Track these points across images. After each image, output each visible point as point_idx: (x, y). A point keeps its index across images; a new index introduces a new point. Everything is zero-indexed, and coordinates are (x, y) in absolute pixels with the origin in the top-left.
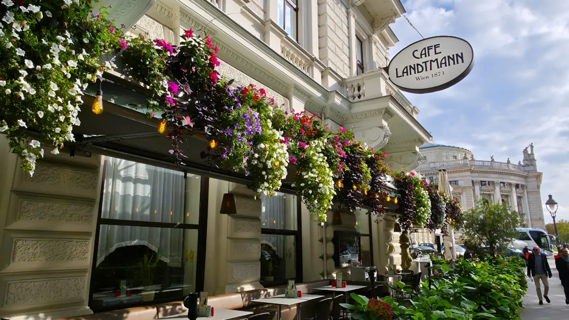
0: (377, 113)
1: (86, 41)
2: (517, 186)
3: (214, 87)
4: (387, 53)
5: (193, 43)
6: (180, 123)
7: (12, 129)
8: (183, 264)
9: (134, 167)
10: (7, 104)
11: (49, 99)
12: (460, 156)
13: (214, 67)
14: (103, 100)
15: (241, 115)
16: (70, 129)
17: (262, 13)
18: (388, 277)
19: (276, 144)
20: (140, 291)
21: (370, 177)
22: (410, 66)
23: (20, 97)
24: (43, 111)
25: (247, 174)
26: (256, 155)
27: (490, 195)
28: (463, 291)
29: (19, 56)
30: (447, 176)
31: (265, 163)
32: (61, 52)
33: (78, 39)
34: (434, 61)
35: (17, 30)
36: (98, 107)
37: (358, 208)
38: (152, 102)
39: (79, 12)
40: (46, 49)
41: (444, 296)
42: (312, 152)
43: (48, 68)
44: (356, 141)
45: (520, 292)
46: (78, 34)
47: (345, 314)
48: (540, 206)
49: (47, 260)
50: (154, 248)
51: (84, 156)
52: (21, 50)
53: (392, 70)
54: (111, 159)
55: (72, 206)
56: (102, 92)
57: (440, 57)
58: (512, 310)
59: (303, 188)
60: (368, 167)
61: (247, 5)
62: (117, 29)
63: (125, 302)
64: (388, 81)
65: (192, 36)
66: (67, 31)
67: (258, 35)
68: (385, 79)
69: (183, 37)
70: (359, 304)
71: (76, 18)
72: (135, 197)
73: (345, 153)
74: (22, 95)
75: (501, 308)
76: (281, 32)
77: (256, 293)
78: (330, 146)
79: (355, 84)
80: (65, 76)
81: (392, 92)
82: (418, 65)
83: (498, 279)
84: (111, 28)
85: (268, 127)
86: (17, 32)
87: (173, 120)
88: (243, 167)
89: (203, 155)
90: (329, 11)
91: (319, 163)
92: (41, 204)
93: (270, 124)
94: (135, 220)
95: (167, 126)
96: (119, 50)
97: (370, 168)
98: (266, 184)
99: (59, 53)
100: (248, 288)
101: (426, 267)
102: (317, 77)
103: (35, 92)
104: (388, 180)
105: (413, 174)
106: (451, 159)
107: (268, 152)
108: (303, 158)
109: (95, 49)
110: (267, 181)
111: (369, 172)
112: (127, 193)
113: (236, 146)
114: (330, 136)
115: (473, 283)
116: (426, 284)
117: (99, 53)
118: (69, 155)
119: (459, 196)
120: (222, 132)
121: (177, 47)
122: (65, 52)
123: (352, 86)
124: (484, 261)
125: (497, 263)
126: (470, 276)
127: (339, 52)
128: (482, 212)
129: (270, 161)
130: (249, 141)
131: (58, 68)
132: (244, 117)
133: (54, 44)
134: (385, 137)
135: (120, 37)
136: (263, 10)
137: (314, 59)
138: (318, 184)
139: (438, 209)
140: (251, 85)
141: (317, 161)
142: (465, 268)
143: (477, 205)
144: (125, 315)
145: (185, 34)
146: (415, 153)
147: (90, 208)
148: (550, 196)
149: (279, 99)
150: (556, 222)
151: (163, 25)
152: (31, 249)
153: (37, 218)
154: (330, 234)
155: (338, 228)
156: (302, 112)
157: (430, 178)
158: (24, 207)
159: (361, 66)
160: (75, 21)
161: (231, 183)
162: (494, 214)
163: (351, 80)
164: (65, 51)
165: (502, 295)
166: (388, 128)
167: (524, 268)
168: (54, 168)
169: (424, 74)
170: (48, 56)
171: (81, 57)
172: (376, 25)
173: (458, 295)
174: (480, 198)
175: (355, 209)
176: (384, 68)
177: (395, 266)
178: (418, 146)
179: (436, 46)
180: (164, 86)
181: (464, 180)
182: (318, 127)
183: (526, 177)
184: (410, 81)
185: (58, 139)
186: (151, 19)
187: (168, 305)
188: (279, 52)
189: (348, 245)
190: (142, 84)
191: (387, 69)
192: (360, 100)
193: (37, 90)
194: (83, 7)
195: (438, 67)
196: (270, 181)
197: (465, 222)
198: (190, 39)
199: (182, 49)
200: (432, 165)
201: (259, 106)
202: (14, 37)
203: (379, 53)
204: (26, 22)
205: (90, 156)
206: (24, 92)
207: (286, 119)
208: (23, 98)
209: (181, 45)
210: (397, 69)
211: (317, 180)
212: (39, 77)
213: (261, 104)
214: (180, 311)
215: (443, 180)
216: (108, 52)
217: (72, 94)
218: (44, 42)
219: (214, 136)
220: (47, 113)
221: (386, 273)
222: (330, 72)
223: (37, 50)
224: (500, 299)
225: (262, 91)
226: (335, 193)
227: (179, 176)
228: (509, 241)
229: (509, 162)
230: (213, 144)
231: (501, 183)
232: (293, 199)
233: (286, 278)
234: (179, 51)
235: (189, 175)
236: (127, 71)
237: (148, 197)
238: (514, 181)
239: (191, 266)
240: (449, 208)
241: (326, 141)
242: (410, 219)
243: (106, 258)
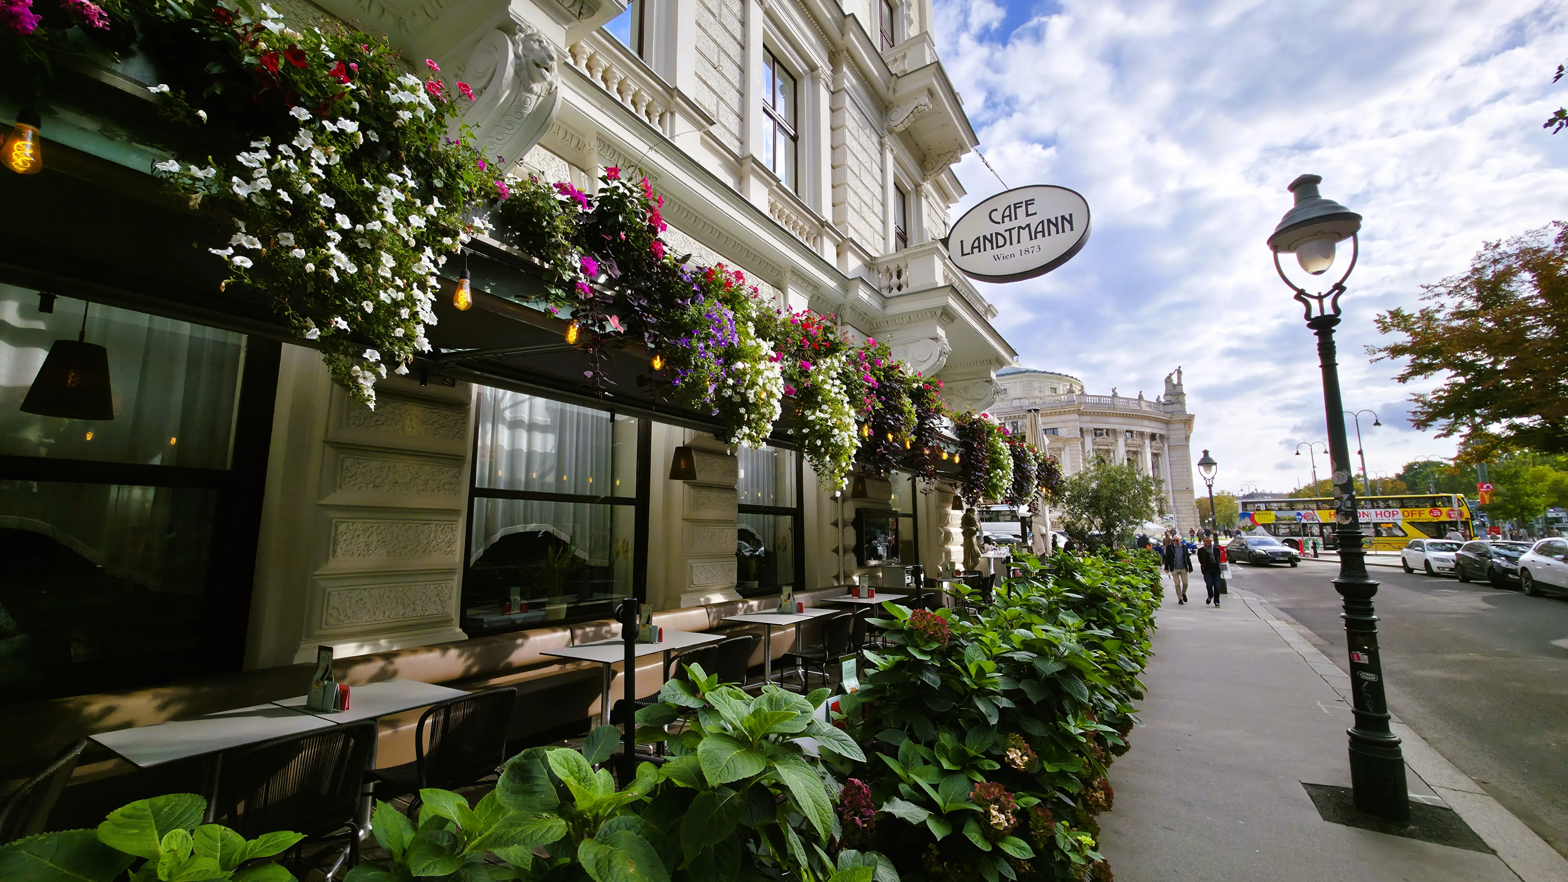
0: (929, 315)
1: (438, 183)
2: (1153, 437)
3: (658, 267)
4: (946, 214)
5: (621, 190)
6: (602, 327)
7: (324, 334)
8: (612, 563)
9: (527, 404)
10: (309, 291)
11: (381, 280)
12: (1062, 389)
13: (657, 233)
14: (472, 288)
15: (704, 313)
16: (420, 330)
17: (738, 144)
18: (942, 582)
19: (762, 362)
20: (543, 605)
21: (916, 420)
22: (985, 237)
23: (332, 278)
24: (372, 301)
25: (716, 412)
26: (730, 381)
27: (1108, 451)
28: (1062, 601)
29: (326, 207)
30: (1040, 420)
31: (744, 394)
32: (397, 203)
33: (426, 180)
34: (1024, 229)
35: (320, 162)
36: (464, 298)
37: (893, 471)
38: (553, 292)
39: (424, 133)
40: (372, 197)
41: (1032, 609)
42: (821, 378)
43: (376, 228)
44: (894, 360)
45: (1152, 603)
46: (424, 171)
47: (873, 639)
48: (1189, 470)
49: (388, 554)
50: (565, 537)
51: (444, 384)
52: (328, 197)
53: (954, 243)
54: (488, 390)
55: (427, 468)
56: (469, 273)
57: (1034, 221)
58: (1139, 630)
59: (806, 436)
60: (912, 404)
61: (712, 129)
62: (491, 165)
63: (519, 622)
64: (948, 262)
65: (619, 179)
66: (405, 166)
67: (730, 182)
68: (943, 257)
69: (604, 179)
70: (897, 618)
71: (419, 143)
72: (530, 454)
73: (875, 379)
74: (333, 274)
75: (1121, 626)
76: (768, 176)
77: (730, 607)
78: (851, 368)
79: (893, 268)
80: (406, 244)
81: (954, 279)
82: (997, 234)
83: (1117, 583)
84: (481, 164)
85: (748, 334)
86: (319, 166)
87: (590, 322)
88: (708, 401)
89: (641, 381)
90: (849, 140)
91: (833, 395)
92: (375, 464)
93: (752, 331)
94: (531, 490)
95: (580, 332)
96: (494, 201)
97: (915, 406)
98: (746, 430)
99: (393, 204)
100: (717, 598)
101: (1003, 563)
102: (829, 253)
103: (356, 270)
104: (945, 426)
105: (985, 416)
106: (1048, 392)
107: (749, 376)
108: (807, 388)
109: (455, 198)
110: (748, 423)
111: (914, 410)
112: (516, 447)
113: (696, 365)
114: (851, 352)
115: (1079, 588)
116: (1003, 590)
117: (462, 204)
118: (419, 382)
119: (1058, 452)
120: (672, 341)
121: (593, 198)
122: (403, 203)
123: (888, 269)
124: (1095, 555)
125: (1117, 558)
126: (1073, 577)
127: (866, 212)
128: (1096, 478)
129: (753, 392)
130: (718, 357)
131: (393, 230)
132: (710, 316)
133: (383, 188)
134: (940, 356)
135: (495, 179)
136: (738, 139)
137: (823, 224)
138: (832, 428)
139: (1024, 473)
140: (719, 264)
141: (830, 391)
142: (1066, 564)
143: (1088, 466)
144: (519, 641)
145: (606, 174)
146: (990, 381)
147: (456, 470)
148: (1206, 453)
149: (766, 291)
150: (1214, 494)
151: (570, 163)
152: (362, 537)
153: (371, 486)
154: (850, 515)
155: (862, 504)
156: (804, 312)
157: (1013, 423)
158: (347, 469)
159: (903, 237)
160: (418, 149)
161: (686, 429)
162: (1114, 480)
163: (883, 260)
164: (403, 199)
165: (1124, 606)
166: (946, 341)
167: (1158, 567)
168: (395, 405)
169: (1007, 250)
170: (375, 208)
171: (431, 210)
172: (929, 166)
173: (1054, 606)
174: (1092, 455)
175: (889, 472)
176: (941, 240)
177: (953, 564)
178: (995, 371)
179: (1029, 203)
180: (573, 263)
181: (1068, 427)
182: (831, 337)
183: (1167, 423)
184: (984, 262)
185: (403, 349)
186: (548, 153)
187: (590, 626)
188: (766, 211)
189: (878, 531)
190: (537, 261)
191: (945, 242)
192: (900, 293)
193: (360, 266)
194: (431, 125)
195: (1031, 239)
196: (754, 425)
197: (1067, 494)
198: (616, 183)
199: (602, 200)
200: (1016, 403)
201: (733, 300)
202: (314, 175)
203: (933, 214)
204: (334, 149)
205: (453, 385)
206: (337, 269)
207: (779, 322)
208: (336, 280)
209: (601, 195)
210: (962, 242)
211: (829, 423)
212: (361, 245)
213: (738, 296)
214: (609, 635)
215: (1034, 426)
216: (477, 205)
217: (420, 272)
218: (367, 184)
219: (658, 350)
220: (379, 305)
221: (939, 574)
222: (850, 246)
223: (355, 197)
224: (1120, 613)
225: (739, 275)
226: (860, 445)
227: (602, 418)
228: (1137, 524)
229: (1141, 397)
230: (657, 364)
231: (1127, 431)
232: (789, 457)
233: (779, 583)
234: (596, 204)
235: (618, 417)
236: (511, 238)
237: (550, 453)
238: (1148, 428)
239: (626, 562)
240: (1043, 471)
241: (844, 358)
242: (980, 488)
243: (485, 552)
